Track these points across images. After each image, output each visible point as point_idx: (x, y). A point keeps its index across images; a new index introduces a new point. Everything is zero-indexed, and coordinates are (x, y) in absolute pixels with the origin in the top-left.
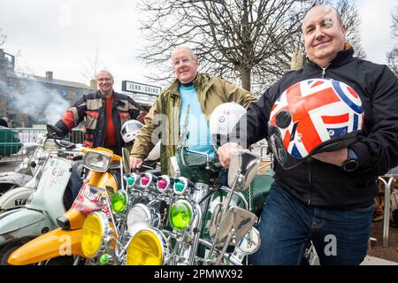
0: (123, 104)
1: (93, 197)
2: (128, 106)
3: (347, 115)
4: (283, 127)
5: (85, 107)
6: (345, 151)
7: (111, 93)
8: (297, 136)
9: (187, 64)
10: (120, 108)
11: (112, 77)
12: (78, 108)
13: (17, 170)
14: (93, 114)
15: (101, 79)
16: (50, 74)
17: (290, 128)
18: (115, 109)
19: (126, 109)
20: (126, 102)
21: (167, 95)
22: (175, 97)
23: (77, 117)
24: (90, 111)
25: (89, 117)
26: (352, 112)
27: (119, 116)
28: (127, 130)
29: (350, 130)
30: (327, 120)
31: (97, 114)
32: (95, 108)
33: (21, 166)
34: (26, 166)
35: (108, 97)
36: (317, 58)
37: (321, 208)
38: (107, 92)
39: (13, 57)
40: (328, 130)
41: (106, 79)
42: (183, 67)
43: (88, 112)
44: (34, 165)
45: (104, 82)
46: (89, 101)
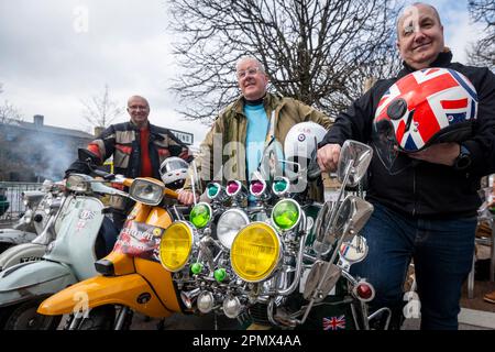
0: (162, 139)
1: (142, 236)
2: (167, 141)
3: (466, 100)
4: (396, 119)
5: (114, 140)
6: (458, 147)
7: (146, 124)
8: (413, 126)
9: (255, 76)
10: (158, 143)
11: (147, 105)
12: (104, 141)
13: (15, 227)
14: (124, 149)
15: (134, 107)
16: (39, 117)
17: (405, 118)
18: (151, 145)
19: (165, 145)
20: (165, 136)
21: (230, 116)
22: (240, 117)
23: (103, 152)
24: (121, 145)
25: (118, 152)
26: (470, 98)
27: (157, 153)
28: (168, 168)
29: (468, 117)
30: (446, 104)
31: (129, 150)
32: (127, 141)
33: (22, 221)
34: (28, 220)
35: (143, 129)
36: (415, 61)
37: (425, 217)
38: (141, 123)
40: (448, 115)
41: (141, 107)
42: (249, 79)
43: (117, 146)
44: (39, 219)
45: (138, 110)
46: (118, 133)
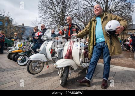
16: (23, 24)
24: (65, 29)
39: (12, 19)
